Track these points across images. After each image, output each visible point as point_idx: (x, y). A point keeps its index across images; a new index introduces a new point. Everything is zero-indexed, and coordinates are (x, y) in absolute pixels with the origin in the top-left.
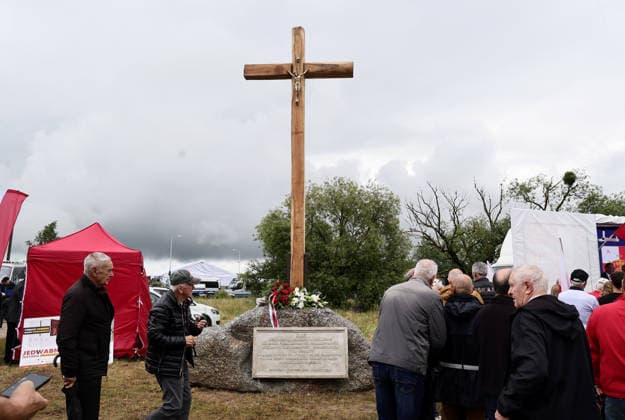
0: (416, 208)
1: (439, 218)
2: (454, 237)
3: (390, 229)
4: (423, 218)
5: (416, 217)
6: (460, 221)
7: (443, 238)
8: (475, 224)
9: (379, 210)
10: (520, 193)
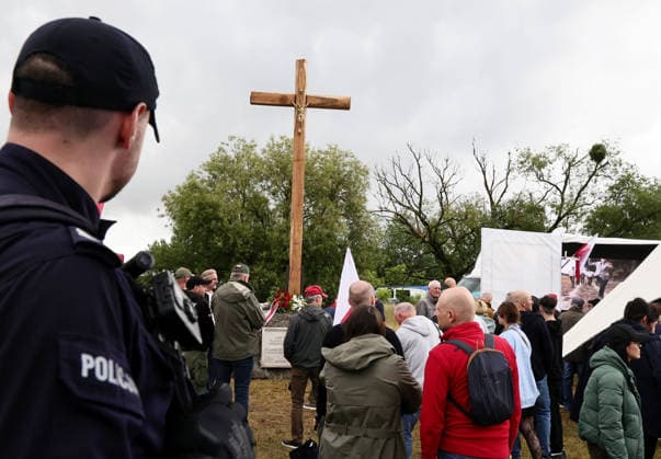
0: (390, 178)
1: (421, 197)
2: (439, 224)
3: (353, 210)
4: (398, 193)
5: (389, 191)
6: (450, 201)
7: (425, 224)
8: (469, 207)
9: (340, 182)
10: (531, 169)
